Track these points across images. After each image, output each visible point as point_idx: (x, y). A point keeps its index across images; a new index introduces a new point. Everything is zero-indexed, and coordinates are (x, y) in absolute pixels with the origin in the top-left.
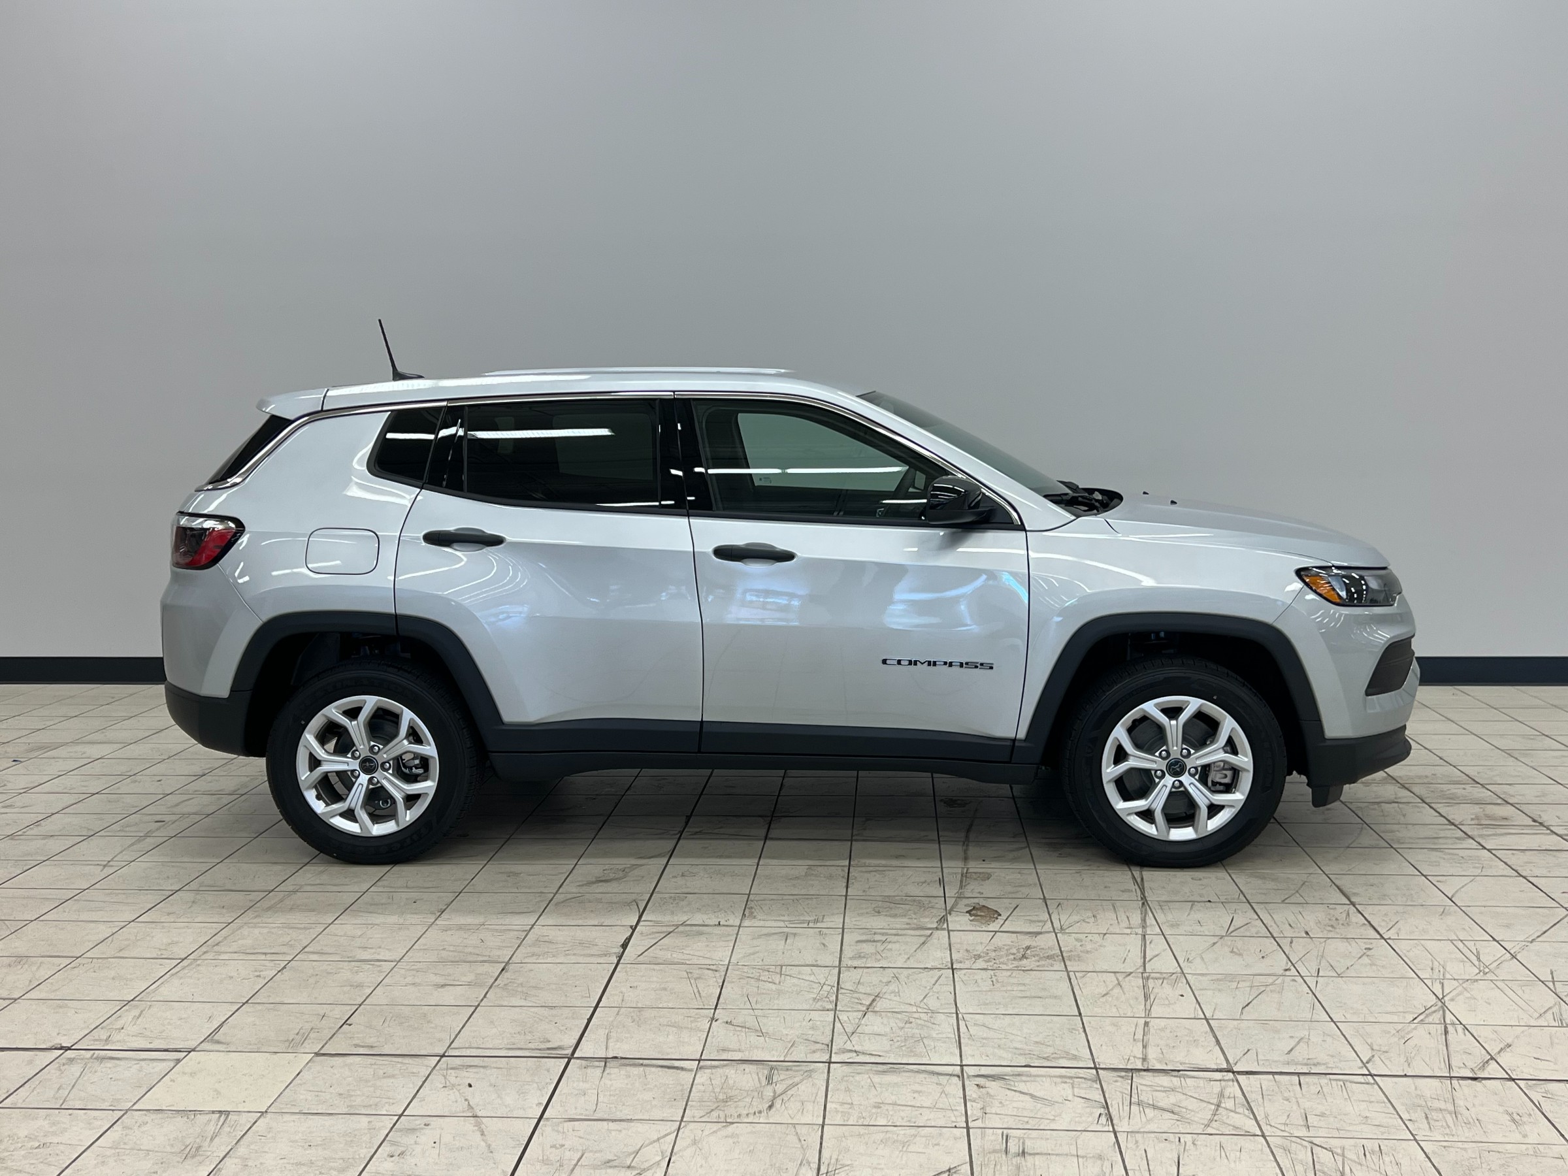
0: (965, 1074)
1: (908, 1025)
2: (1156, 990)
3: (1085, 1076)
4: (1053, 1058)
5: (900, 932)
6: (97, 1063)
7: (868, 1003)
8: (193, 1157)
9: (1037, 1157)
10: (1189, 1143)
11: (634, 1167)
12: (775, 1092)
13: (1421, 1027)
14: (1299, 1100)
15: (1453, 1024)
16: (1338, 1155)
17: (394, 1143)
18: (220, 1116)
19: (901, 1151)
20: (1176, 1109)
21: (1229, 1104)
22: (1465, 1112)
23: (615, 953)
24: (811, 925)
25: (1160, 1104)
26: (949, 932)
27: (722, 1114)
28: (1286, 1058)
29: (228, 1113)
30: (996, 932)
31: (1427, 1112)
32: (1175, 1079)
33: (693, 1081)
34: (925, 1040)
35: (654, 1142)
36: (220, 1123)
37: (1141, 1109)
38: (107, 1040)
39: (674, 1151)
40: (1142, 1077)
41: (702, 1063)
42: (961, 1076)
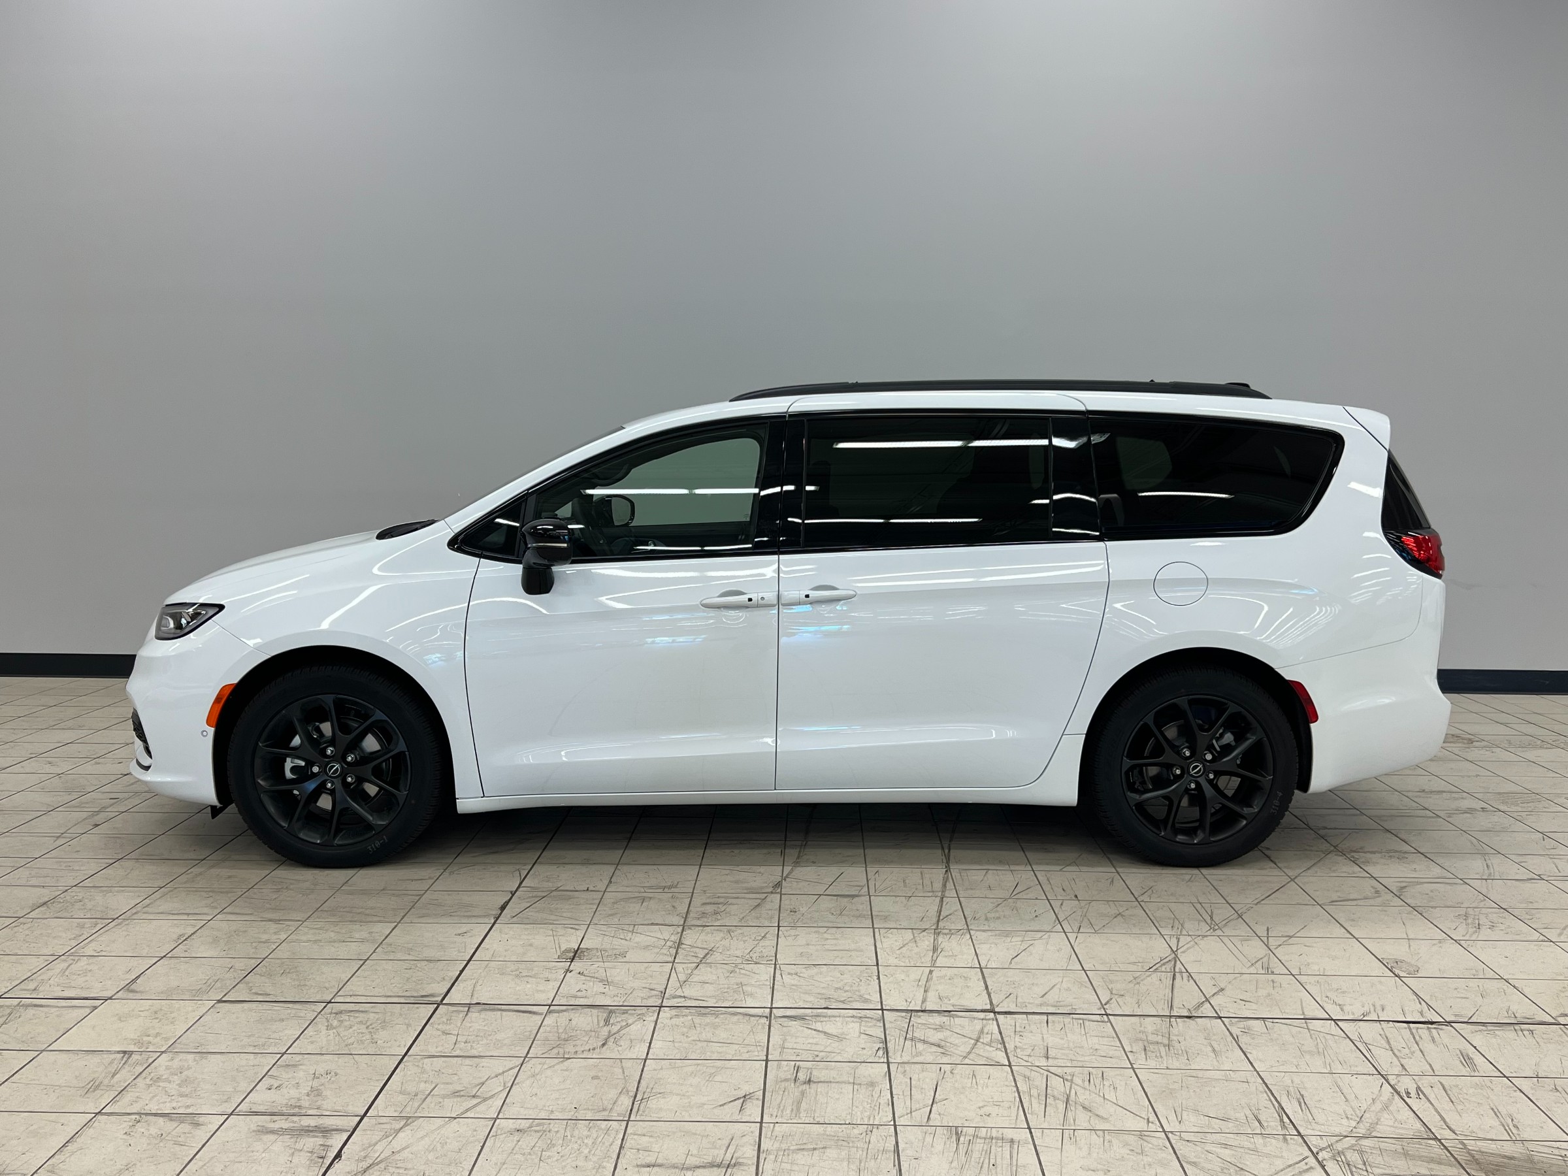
0: (773, 1015)
1: (731, 975)
2: (944, 944)
3: (871, 1016)
4: (849, 1001)
5: (740, 896)
6: (22, 1009)
7: (702, 956)
8: (95, 1090)
9: (820, 1084)
10: (948, 1072)
11: (478, 1096)
12: (609, 1033)
13: (1154, 976)
14: (1045, 1036)
15: (1181, 972)
16: (1067, 1080)
17: (272, 1077)
18: (123, 1057)
19: (707, 1081)
20: (943, 1043)
21: (986, 1039)
22: (1176, 1045)
23: (494, 914)
24: (666, 890)
25: (931, 1040)
26: (781, 895)
27: (561, 1051)
28: (1039, 1001)
29: (131, 1053)
30: (820, 895)
31: (1146, 1044)
32: (945, 1019)
33: (542, 1024)
34: (744, 987)
35: (500, 1074)
36: (123, 1062)
37: (914, 1043)
38: (35, 989)
39: (515, 1082)
40: (920, 1017)
41: (552, 1008)
42: (769, 1017)
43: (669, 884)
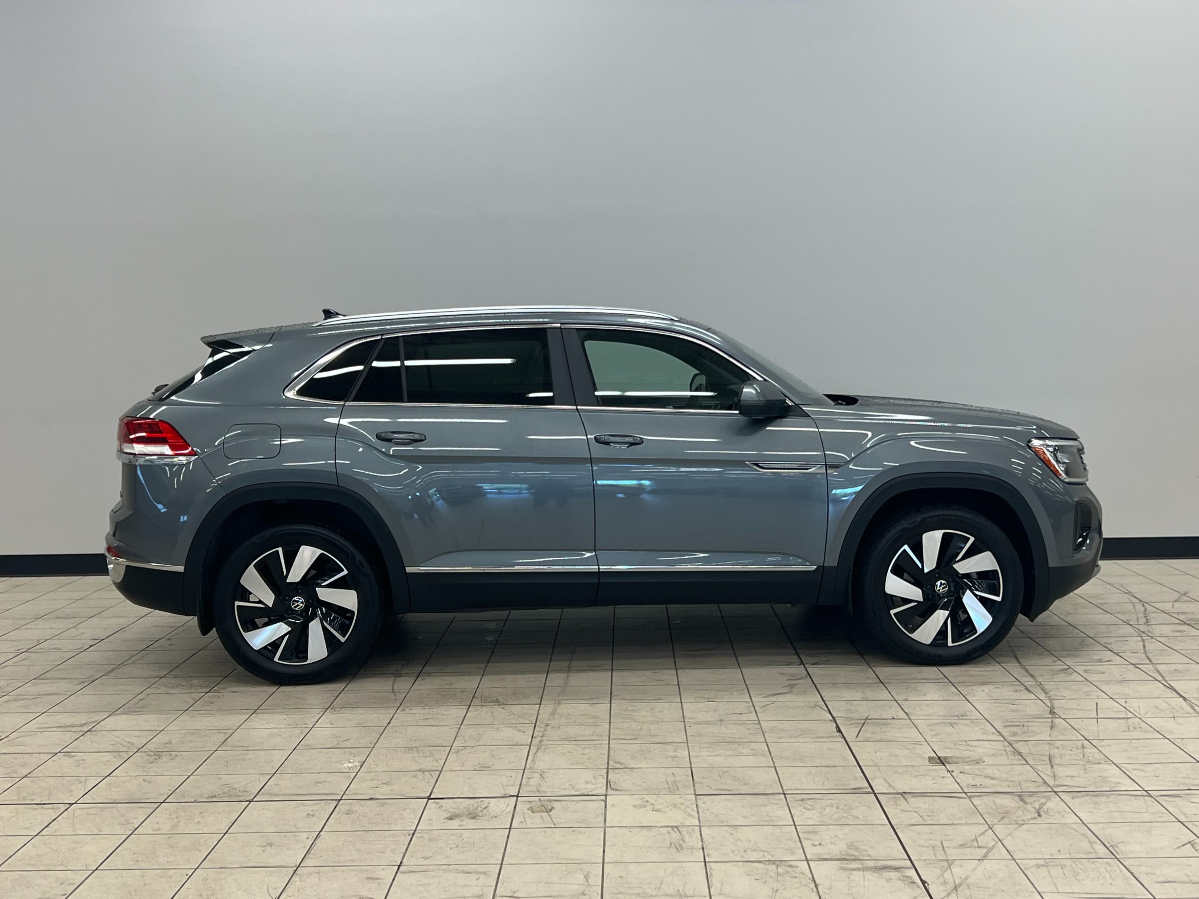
1: (1087, 771)
5: (1030, 720)
7: (1048, 760)
8: (682, 848)
11: (982, 847)
12: (1035, 808)
17: (808, 839)
18: (673, 830)
23: (839, 736)
24: (961, 718)
26: (1063, 719)
27: (1011, 820)
29: (676, 827)
30: (1097, 718)
35: (980, 835)
36: (677, 832)
38: (538, 791)
39: (1000, 838)
41: (968, 794)
42: (1150, 796)
43: (959, 714)
